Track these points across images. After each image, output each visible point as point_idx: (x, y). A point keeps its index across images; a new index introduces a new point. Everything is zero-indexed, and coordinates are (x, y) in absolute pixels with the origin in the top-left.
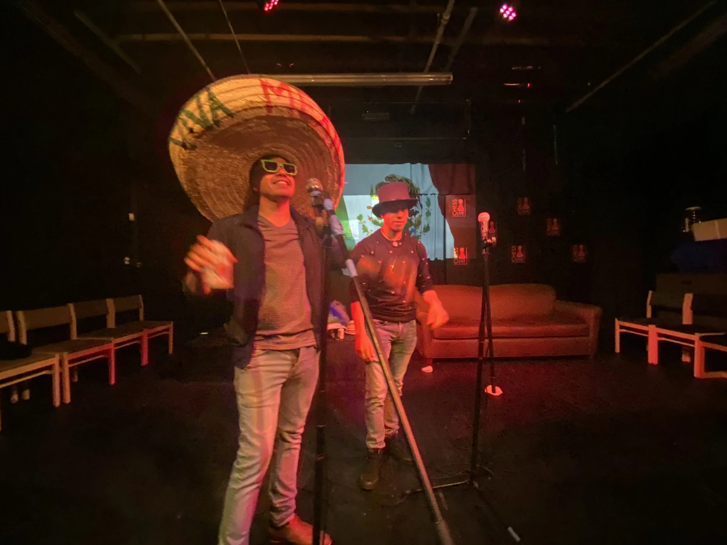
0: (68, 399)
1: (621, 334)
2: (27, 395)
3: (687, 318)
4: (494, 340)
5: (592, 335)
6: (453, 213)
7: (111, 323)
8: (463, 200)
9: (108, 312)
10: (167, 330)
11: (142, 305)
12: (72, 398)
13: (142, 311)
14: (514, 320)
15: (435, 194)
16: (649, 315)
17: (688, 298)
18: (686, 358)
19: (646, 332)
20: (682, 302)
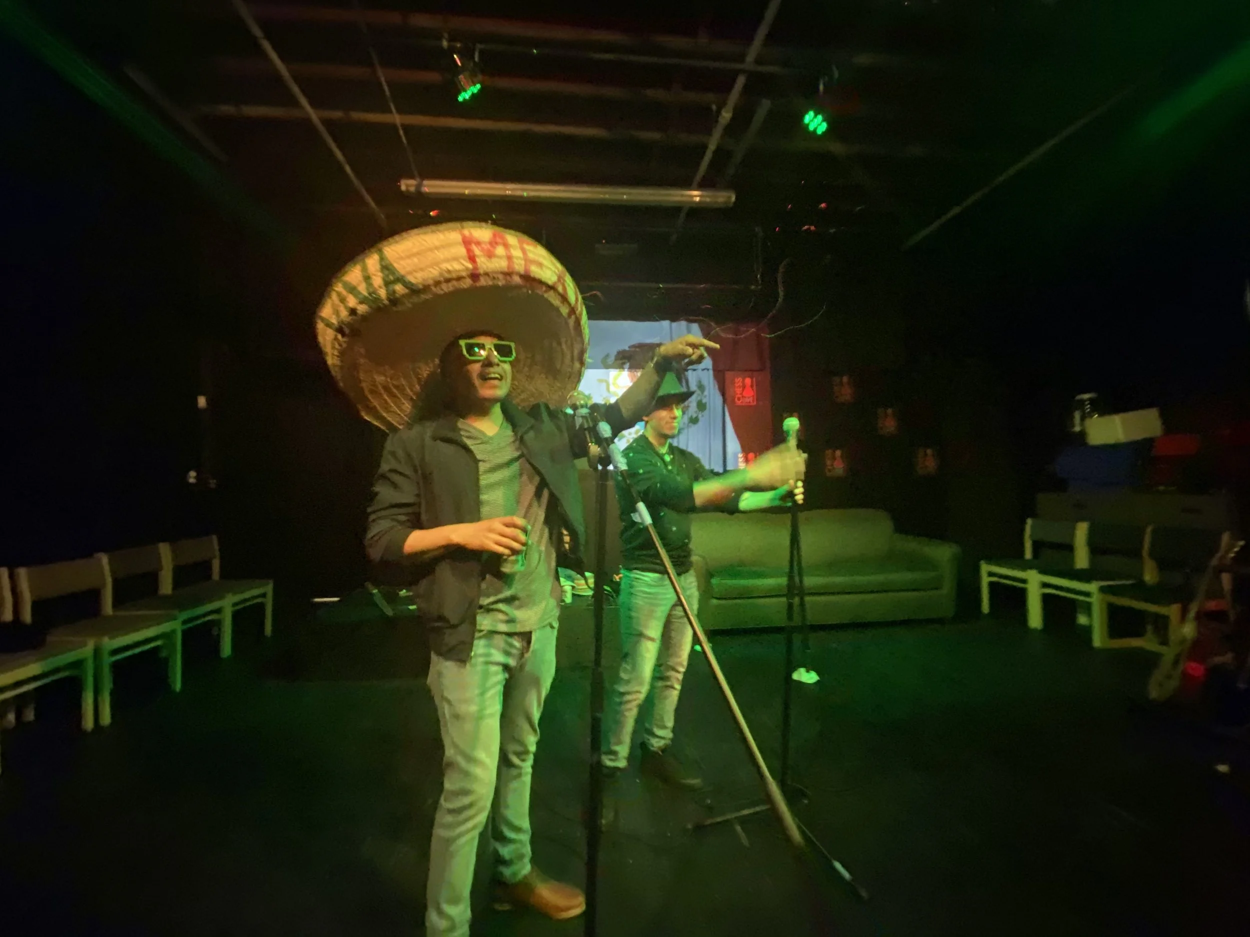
0: (106, 718)
1: (991, 584)
2: (30, 715)
3: (1082, 559)
4: (807, 599)
5: (948, 588)
6: (736, 399)
7: (166, 586)
8: (752, 378)
9: (160, 568)
10: (264, 595)
11: (217, 553)
12: (113, 716)
13: (216, 564)
14: (832, 566)
15: (708, 370)
16: (1028, 555)
17: (1082, 531)
18: (1082, 620)
19: (1024, 581)
20: (1072, 535)
